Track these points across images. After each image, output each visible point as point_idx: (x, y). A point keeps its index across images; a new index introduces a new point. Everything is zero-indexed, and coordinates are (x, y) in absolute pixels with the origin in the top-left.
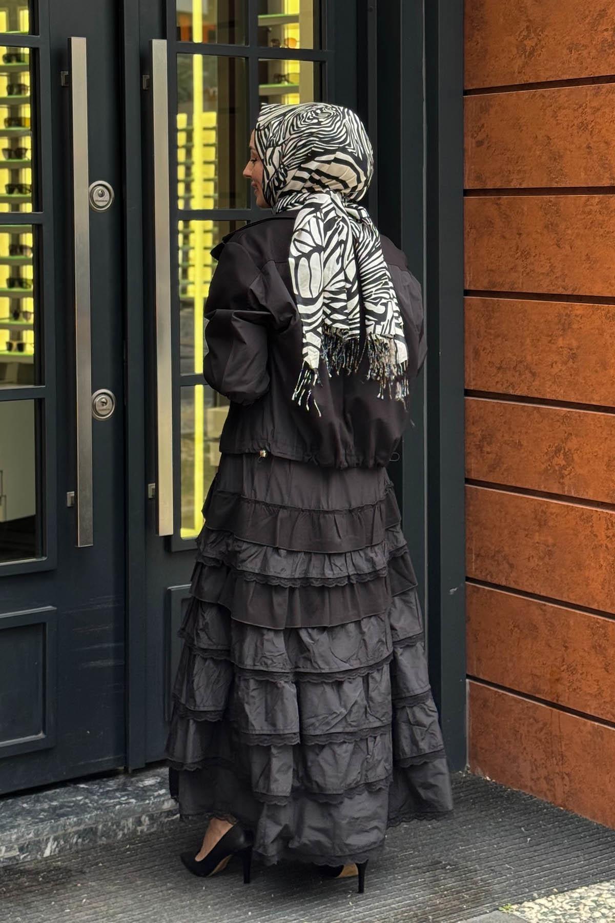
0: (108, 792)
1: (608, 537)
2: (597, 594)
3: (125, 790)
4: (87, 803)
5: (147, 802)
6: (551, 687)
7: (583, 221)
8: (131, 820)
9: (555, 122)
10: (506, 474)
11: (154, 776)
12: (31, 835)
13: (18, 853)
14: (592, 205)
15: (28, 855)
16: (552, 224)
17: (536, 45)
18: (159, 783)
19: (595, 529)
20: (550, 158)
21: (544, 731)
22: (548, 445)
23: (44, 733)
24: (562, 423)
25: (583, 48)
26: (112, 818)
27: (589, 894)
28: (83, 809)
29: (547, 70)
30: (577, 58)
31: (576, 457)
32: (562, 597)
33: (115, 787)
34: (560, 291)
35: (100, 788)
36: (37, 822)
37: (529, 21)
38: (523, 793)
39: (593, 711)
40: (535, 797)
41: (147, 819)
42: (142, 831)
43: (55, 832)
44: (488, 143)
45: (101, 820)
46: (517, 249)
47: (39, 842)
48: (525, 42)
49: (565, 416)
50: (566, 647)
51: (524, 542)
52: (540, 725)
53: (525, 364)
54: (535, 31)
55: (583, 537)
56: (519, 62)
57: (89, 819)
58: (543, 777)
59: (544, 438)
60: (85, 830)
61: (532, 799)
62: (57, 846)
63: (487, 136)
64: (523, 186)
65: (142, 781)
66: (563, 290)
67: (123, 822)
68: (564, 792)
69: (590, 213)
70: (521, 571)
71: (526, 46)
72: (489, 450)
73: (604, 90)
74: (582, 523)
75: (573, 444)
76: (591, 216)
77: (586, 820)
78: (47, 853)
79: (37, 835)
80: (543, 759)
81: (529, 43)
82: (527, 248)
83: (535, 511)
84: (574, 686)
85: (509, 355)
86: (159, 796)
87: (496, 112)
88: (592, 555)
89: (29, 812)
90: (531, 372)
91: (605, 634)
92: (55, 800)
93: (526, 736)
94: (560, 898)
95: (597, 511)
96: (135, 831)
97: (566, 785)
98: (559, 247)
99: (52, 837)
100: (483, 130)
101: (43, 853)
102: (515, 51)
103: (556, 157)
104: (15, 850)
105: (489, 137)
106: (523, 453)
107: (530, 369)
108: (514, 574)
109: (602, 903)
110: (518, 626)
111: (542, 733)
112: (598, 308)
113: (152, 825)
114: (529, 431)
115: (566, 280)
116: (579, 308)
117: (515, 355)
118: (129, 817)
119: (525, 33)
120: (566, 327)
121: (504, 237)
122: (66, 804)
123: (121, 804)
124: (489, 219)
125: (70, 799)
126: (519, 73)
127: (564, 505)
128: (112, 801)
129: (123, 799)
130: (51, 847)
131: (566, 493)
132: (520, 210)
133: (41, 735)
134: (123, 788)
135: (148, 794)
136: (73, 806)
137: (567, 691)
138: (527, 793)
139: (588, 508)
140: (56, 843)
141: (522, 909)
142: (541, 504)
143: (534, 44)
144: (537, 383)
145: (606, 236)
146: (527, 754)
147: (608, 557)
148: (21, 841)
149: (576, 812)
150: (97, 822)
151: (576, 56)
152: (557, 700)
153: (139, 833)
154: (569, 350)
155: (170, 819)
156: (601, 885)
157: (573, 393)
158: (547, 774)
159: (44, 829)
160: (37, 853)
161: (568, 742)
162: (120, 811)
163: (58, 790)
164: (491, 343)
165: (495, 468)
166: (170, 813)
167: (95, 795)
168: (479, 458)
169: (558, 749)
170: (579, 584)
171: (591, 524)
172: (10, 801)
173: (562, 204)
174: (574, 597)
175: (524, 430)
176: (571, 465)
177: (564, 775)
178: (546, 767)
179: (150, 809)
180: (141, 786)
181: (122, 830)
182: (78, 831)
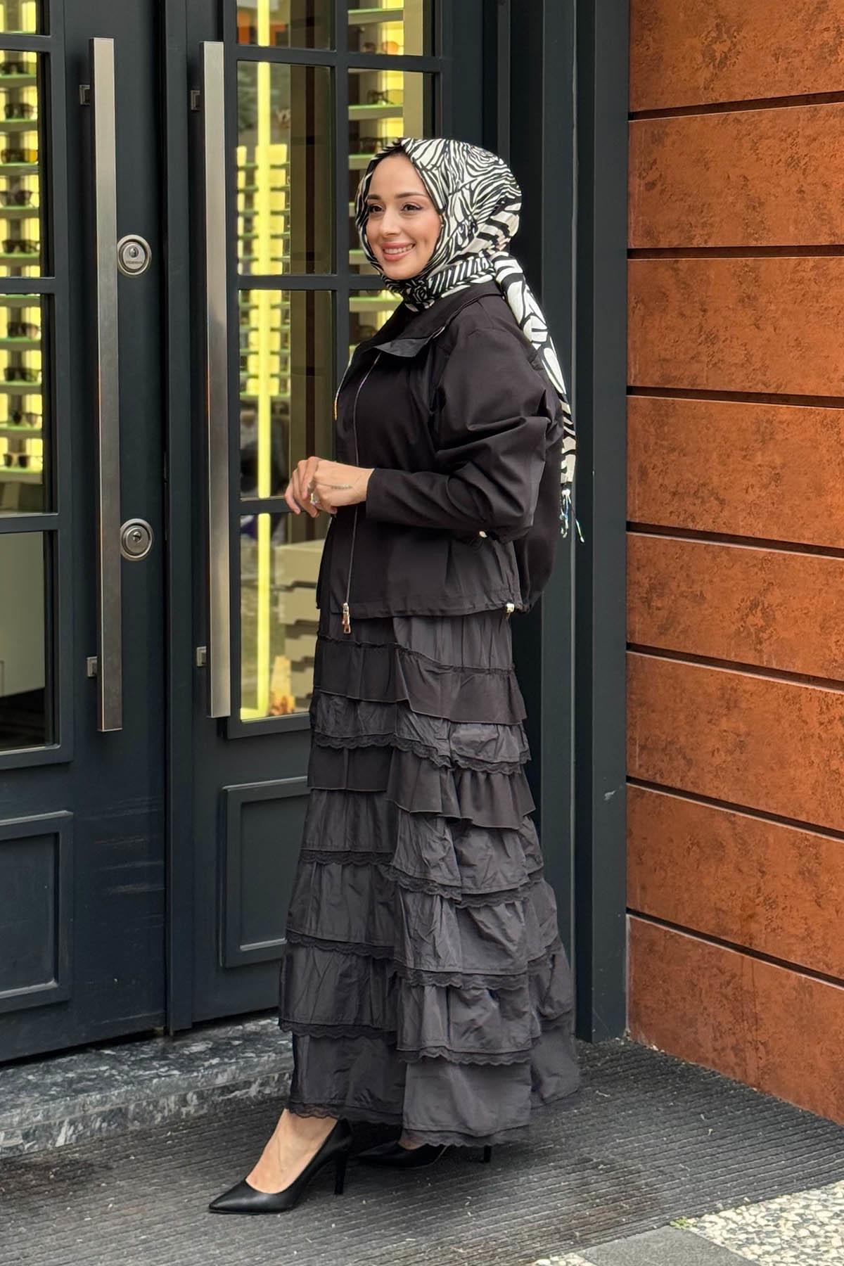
0: (142, 1060)
1: (821, 724)
2: (806, 802)
3: (166, 1058)
4: (114, 1075)
5: (195, 1074)
6: (742, 926)
7: (792, 293)
8: (173, 1098)
9: (754, 157)
10: (682, 637)
11: (204, 1039)
12: (39, 1118)
13: (22, 1141)
14: (804, 271)
15: (34, 1144)
16: (749, 297)
17: (730, 50)
18: (211, 1049)
19: (804, 713)
20: (748, 207)
21: (731, 985)
22: (741, 597)
23: (57, 980)
24: (760, 569)
25: (793, 55)
26: (148, 1095)
27: (793, 1205)
28: (109, 1083)
29: (744, 84)
30: (786, 69)
31: (778, 615)
32: (758, 804)
33: (151, 1055)
34: (760, 388)
35: (132, 1055)
36: (47, 1101)
37: (720, 16)
38: (703, 1068)
39: (799, 959)
40: (719, 1074)
41: (195, 1097)
42: (188, 1114)
43: (71, 1113)
44: (662, 185)
45: (133, 1098)
46: (701, 331)
47: (49, 1126)
48: (714, 47)
49: (765, 560)
50: (763, 873)
51: (707, 731)
52: (727, 977)
53: (710, 488)
54: (727, 32)
55: (787, 725)
56: (705, 74)
57: (117, 1097)
58: (730, 1046)
59: (735, 589)
60: (111, 1111)
61: (714, 1076)
62: (74, 1132)
63: (661, 175)
64: (710, 245)
65: (188, 1046)
66: (763, 387)
67: (162, 1101)
68: (758, 1068)
69: (801, 282)
70: (703, 769)
71: (714, 51)
72: (659, 605)
73: (822, 113)
74: (787, 705)
75: (775, 597)
76: (802, 286)
77: (788, 1105)
78: (61, 1141)
79: (47, 1117)
80: (730, 1022)
81: (719, 48)
82: (715, 330)
83: (723, 688)
84: (774, 925)
85: (690, 475)
86: (211, 1066)
87: (674, 143)
88: (800, 749)
89: (36, 1086)
90: (717, 499)
91: (816, 854)
92: (72, 1071)
93: (706, 992)
94: (754, 1209)
95: (807, 689)
96: (179, 1113)
97: (761, 1058)
98: (758, 328)
99: (67, 1120)
100: (654, 168)
101: (55, 1141)
102: (699, 58)
103: (756, 205)
104: (17, 1136)
105: (663, 176)
106: (706, 610)
107: (717, 494)
108: (692, 773)
109: (810, 1217)
110: (698, 844)
111: (729, 988)
112: (811, 413)
113: (200, 1106)
114: (715, 580)
115: (768, 373)
116: (785, 411)
117: (696, 476)
118: (170, 1094)
119: (714, 34)
120: (768, 437)
121: (682, 315)
122: (86, 1076)
123: (159, 1076)
124: (663, 290)
125: (90, 1070)
126: (705, 89)
127: (762, 681)
128: (147, 1073)
129: (162, 1070)
130: (66, 1134)
131: (765, 664)
132: (705, 278)
133: (52, 984)
134: (162, 1055)
135: (196, 1064)
136: (95, 1079)
137: (764, 931)
138: (708, 1068)
139: (794, 684)
140: (72, 1128)
141: (702, 1224)
142: (730, 679)
143: (726, 50)
144: (726, 513)
145: (822, 314)
146: (709, 1015)
147: (823, 751)
148: (26, 1126)
149: (774, 1094)
150: (128, 1101)
151: (784, 66)
152: (751, 944)
153: (184, 1117)
154: (771, 469)
155: (226, 1098)
156: (809, 1194)
157: (775, 528)
158: (735, 1042)
159: (56, 1109)
160: (47, 1141)
161: (764, 1000)
162: (158, 1088)
163: (75, 1058)
164: (664, 459)
165: (667, 629)
166: (226, 1090)
167: (124, 1064)
168: (645, 615)
169: (751, 1010)
170: (780, 787)
171: (798, 706)
172: (11, 1071)
173: (763, 268)
174: (775, 806)
175: (707, 577)
176: (771, 626)
177: (759, 1044)
178: (734, 1034)
179: (199, 1084)
180: (187, 1053)
181: (161, 1111)
182: (102, 1112)
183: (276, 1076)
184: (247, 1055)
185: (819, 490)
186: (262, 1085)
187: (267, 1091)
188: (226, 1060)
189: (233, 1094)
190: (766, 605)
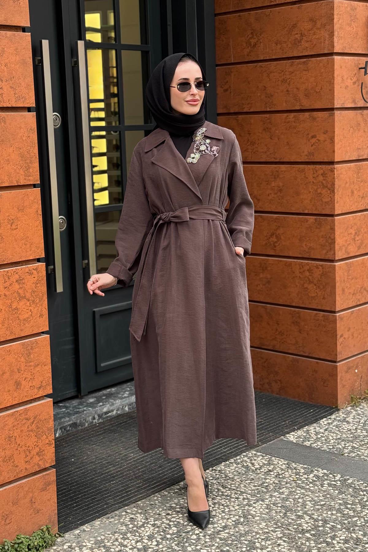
0: (75, 406)
1: (300, 272)
2: (295, 299)
3: (83, 404)
4: (69, 412)
5: (97, 409)
6: (271, 343)
7: (285, 126)
8: (90, 418)
9: (268, 79)
16: (267, 128)
17: (257, 41)
19: (293, 269)
20: (266, 97)
21: (266, 362)
22: (267, 232)
24: (275, 222)
25: (284, 43)
26: (83, 417)
29: (263, 54)
30: (281, 48)
31: (282, 237)
33: (77, 404)
34: (273, 160)
35: (71, 404)
37: (252, 30)
39: (292, 351)
41: (97, 416)
42: (95, 422)
43: (60, 425)
44: (230, 90)
45: (78, 418)
46: (248, 141)
48: (251, 40)
49: (276, 219)
50: (278, 324)
51: (254, 278)
54: (256, 35)
55: (286, 274)
56: (247, 50)
57: (73, 419)
58: (266, 383)
59: (264, 229)
60: (72, 423)
62: (61, 432)
63: (230, 87)
64: (251, 111)
65: (88, 400)
67: (87, 419)
68: (278, 389)
71: (251, 42)
73: (295, 63)
74: (286, 267)
75: (280, 231)
76: (289, 124)
78: (57, 435)
80: (266, 375)
81: (253, 41)
82: (254, 140)
83: (260, 264)
84: (283, 341)
86: (101, 406)
87: (235, 75)
88: (292, 281)
91: (299, 316)
93: (256, 366)
95: (294, 261)
96: (93, 422)
98: (272, 139)
99: (59, 428)
100: (227, 84)
102: (245, 45)
103: (270, 96)
107: (256, 197)
111: (265, 364)
112: (294, 167)
113: (98, 420)
115: (276, 154)
116: (283, 168)
118: (90, 416)
119: (251, 36)
120: (276, 177)
122: (60, 413)
123: (85, 411)
127: (276, 260)
128: (80, 410)
129: (85, 408)
130: (59, 433)
131: (277, 254)
132: (249, 123)
134: (81, 404)
135: (95, 405)
136: (63, 413)
137: (279, 343)
139: (289, 260)
140: (61, 430)
142: (263, 260)
143: (255, 41)
144: (260, 204)
147: (301, 281)
150: (77, 420)
152: (274, 348)
153: (94, 423)
154: (278, 188)
155: (106, 416)
157: (280, 207)
158: (268, 381)
161: (279, 366)
162: (86, 414)
166: (107, 413)
169: (274, 370)
170: (284, 295)
171: (291, 267)
176: (280, 241)
178: (268, 378)
179: (98, 412)
180: (89, 402)
181: (87, 422)
182: (69, 424)
183: (121, 407)
184: (111, 401)
185: (298, 193)
186: (117, 410)
187: (119, 412)
188: (105, 403)
189: (108, 415)
190: (277, 234)
